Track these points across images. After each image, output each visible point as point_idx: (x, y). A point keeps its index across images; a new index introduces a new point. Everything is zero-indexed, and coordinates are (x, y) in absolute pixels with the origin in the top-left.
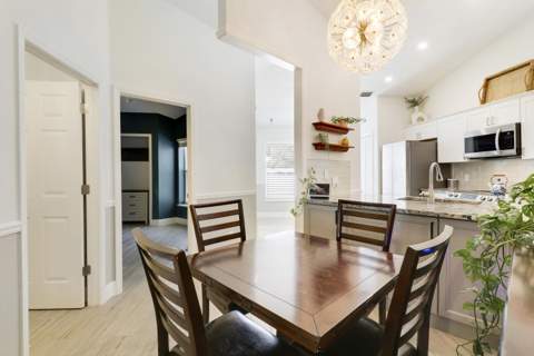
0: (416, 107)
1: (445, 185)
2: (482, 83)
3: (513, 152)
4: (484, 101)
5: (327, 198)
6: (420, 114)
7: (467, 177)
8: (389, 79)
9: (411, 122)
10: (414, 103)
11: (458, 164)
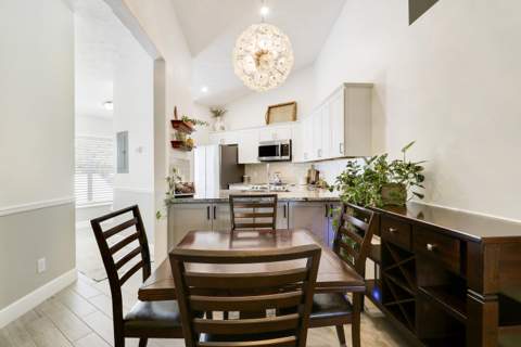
0: (219, 118)
1: (242, 180)
2: (267, 109)
3: (288, 158)
4: (268, 123)
5: (192, 196)
6: (222, 124)
7: (256, 174)
8: (205, 90)
9: (214, 130)
10: (217, 114)
11: (249, 165)
